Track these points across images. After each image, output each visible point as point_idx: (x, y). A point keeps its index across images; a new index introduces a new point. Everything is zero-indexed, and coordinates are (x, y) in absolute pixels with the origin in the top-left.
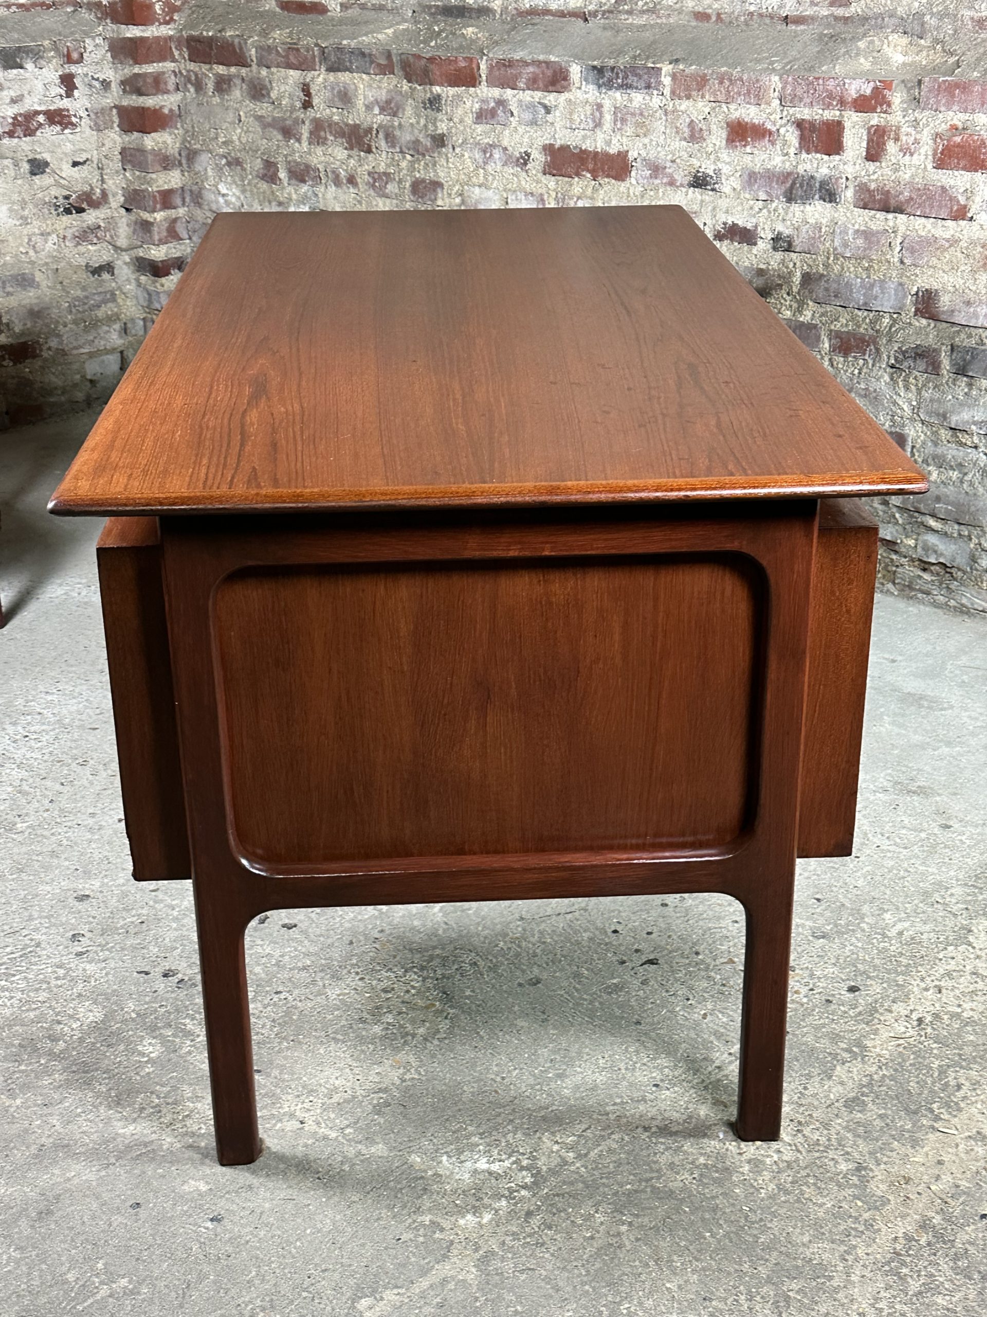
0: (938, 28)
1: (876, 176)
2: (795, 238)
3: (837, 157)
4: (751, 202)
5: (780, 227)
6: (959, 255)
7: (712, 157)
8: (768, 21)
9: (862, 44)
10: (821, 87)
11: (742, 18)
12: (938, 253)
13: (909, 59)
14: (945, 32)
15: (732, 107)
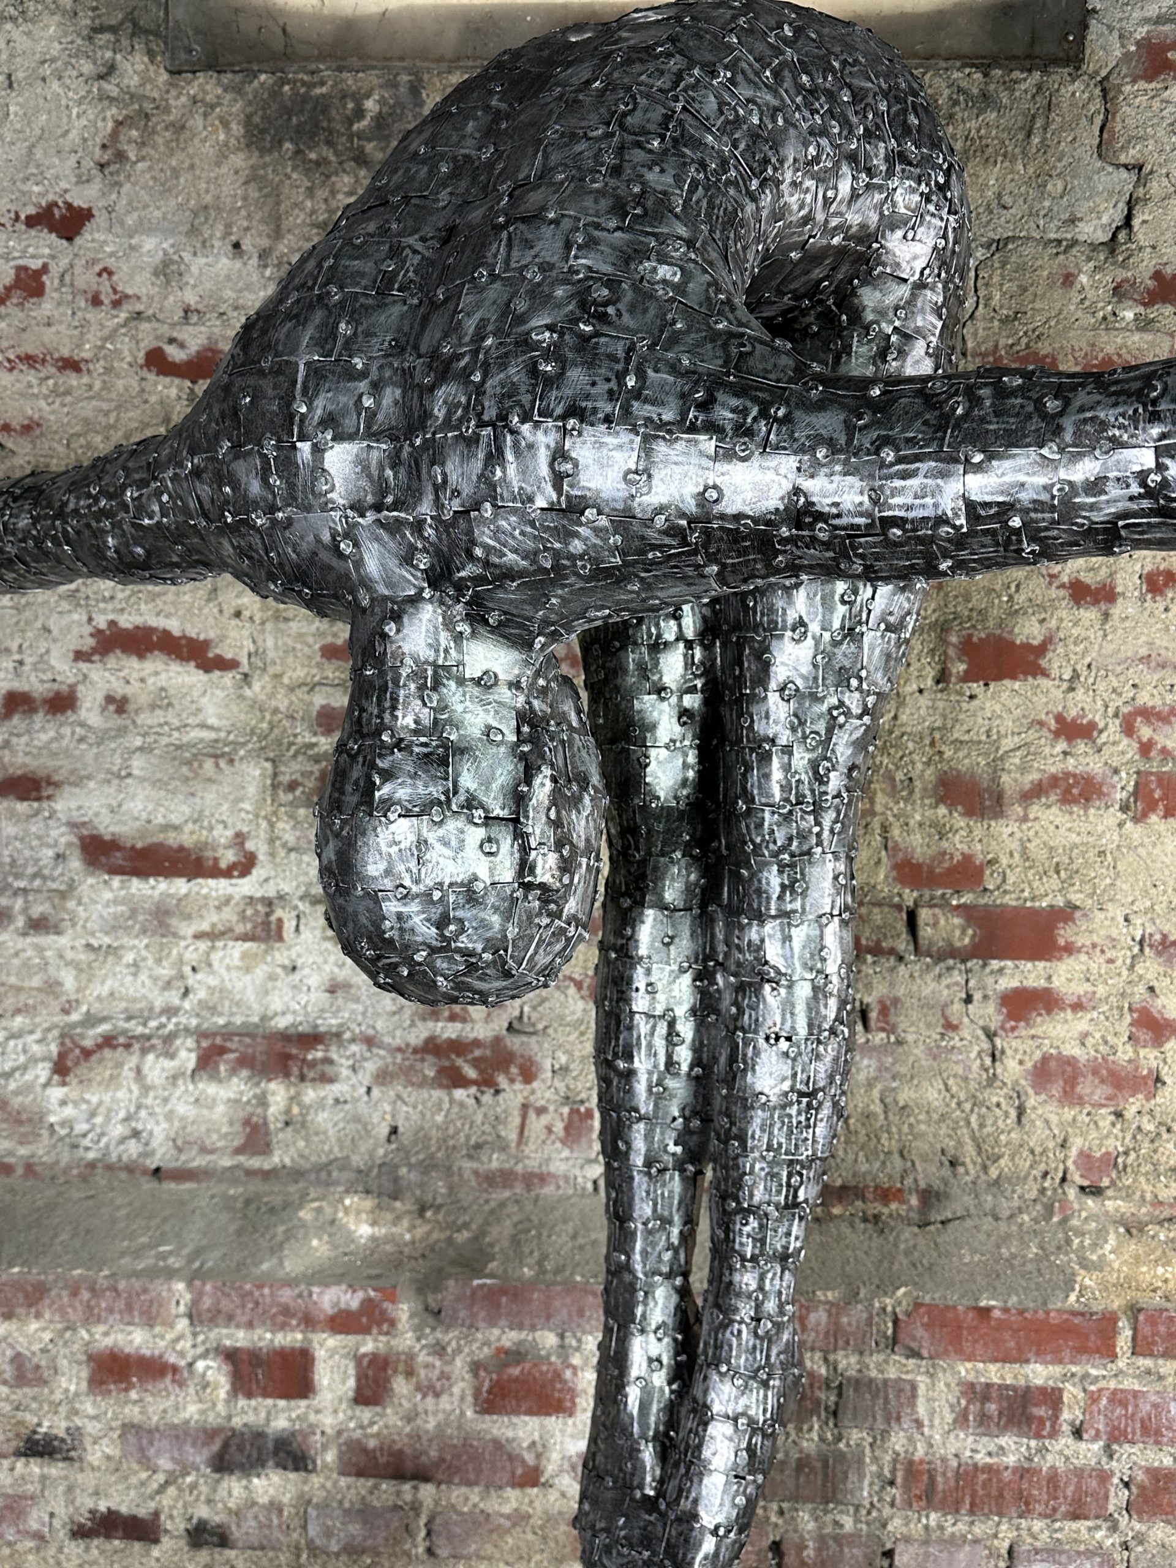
0: (422, 1185)
1: (375, 1428)
2: (234, 1528)
3: (303, 1403)
4: (144, 1475)
5: (202, 1512)
6: (530, 1536)
7: (63, 1409)
8: (123, 1175)
9: (305, 1214)
10: (268, 1300)
11: (75, 1172)
12: (495, 1536)
13: (381, 1231)
14: (435, 1192)
15: (101, 1328)
